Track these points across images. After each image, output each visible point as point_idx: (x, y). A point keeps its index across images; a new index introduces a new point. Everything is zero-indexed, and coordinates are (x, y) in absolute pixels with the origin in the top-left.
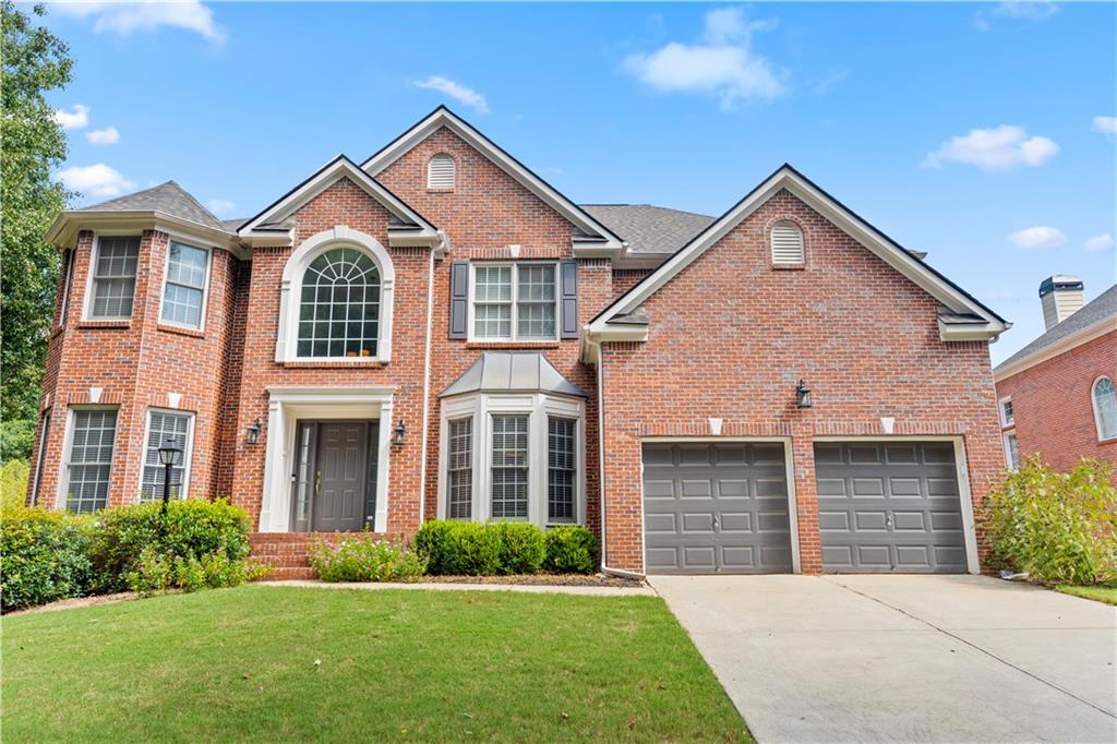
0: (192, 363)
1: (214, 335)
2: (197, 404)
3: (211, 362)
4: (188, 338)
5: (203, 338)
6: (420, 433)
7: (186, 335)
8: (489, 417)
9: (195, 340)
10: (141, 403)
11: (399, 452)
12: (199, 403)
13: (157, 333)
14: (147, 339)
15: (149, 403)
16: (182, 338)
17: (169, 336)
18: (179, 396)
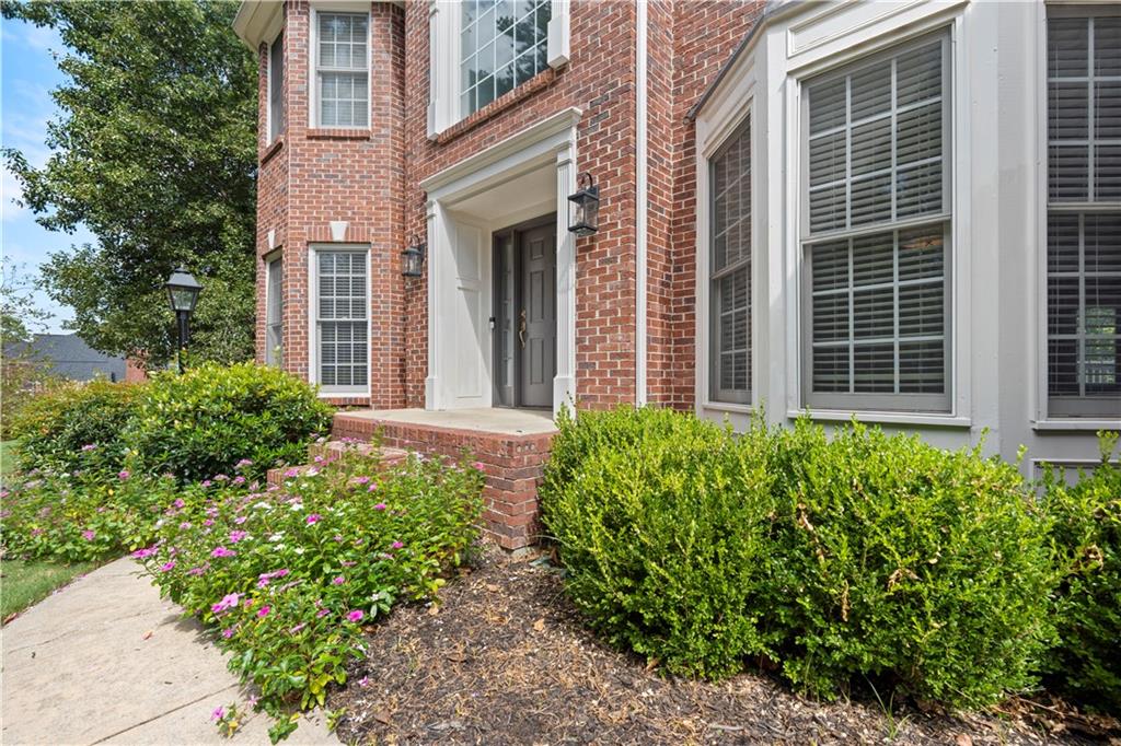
0: (357, 176)
1: (383, 132)
2: (368, 232)
3: (382, 171)
4: (349, 142)
5: (368, 139)
6: (628, 198)
7: (345, 139)
8: (794, 90)
9: (358, 144)
10: (298, 239)
11: (591, 248)
12: (373, 231)
13: (307, 142)
14: (295, 154)
15: (307, 238)
16: (340, 144)
17: (323, 144)
18: (344, 224)
